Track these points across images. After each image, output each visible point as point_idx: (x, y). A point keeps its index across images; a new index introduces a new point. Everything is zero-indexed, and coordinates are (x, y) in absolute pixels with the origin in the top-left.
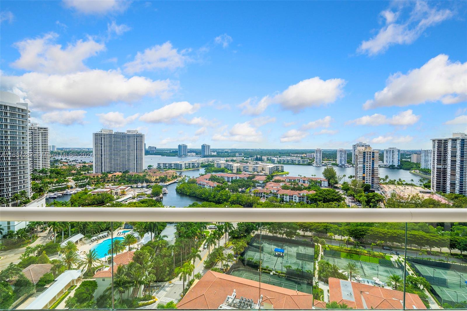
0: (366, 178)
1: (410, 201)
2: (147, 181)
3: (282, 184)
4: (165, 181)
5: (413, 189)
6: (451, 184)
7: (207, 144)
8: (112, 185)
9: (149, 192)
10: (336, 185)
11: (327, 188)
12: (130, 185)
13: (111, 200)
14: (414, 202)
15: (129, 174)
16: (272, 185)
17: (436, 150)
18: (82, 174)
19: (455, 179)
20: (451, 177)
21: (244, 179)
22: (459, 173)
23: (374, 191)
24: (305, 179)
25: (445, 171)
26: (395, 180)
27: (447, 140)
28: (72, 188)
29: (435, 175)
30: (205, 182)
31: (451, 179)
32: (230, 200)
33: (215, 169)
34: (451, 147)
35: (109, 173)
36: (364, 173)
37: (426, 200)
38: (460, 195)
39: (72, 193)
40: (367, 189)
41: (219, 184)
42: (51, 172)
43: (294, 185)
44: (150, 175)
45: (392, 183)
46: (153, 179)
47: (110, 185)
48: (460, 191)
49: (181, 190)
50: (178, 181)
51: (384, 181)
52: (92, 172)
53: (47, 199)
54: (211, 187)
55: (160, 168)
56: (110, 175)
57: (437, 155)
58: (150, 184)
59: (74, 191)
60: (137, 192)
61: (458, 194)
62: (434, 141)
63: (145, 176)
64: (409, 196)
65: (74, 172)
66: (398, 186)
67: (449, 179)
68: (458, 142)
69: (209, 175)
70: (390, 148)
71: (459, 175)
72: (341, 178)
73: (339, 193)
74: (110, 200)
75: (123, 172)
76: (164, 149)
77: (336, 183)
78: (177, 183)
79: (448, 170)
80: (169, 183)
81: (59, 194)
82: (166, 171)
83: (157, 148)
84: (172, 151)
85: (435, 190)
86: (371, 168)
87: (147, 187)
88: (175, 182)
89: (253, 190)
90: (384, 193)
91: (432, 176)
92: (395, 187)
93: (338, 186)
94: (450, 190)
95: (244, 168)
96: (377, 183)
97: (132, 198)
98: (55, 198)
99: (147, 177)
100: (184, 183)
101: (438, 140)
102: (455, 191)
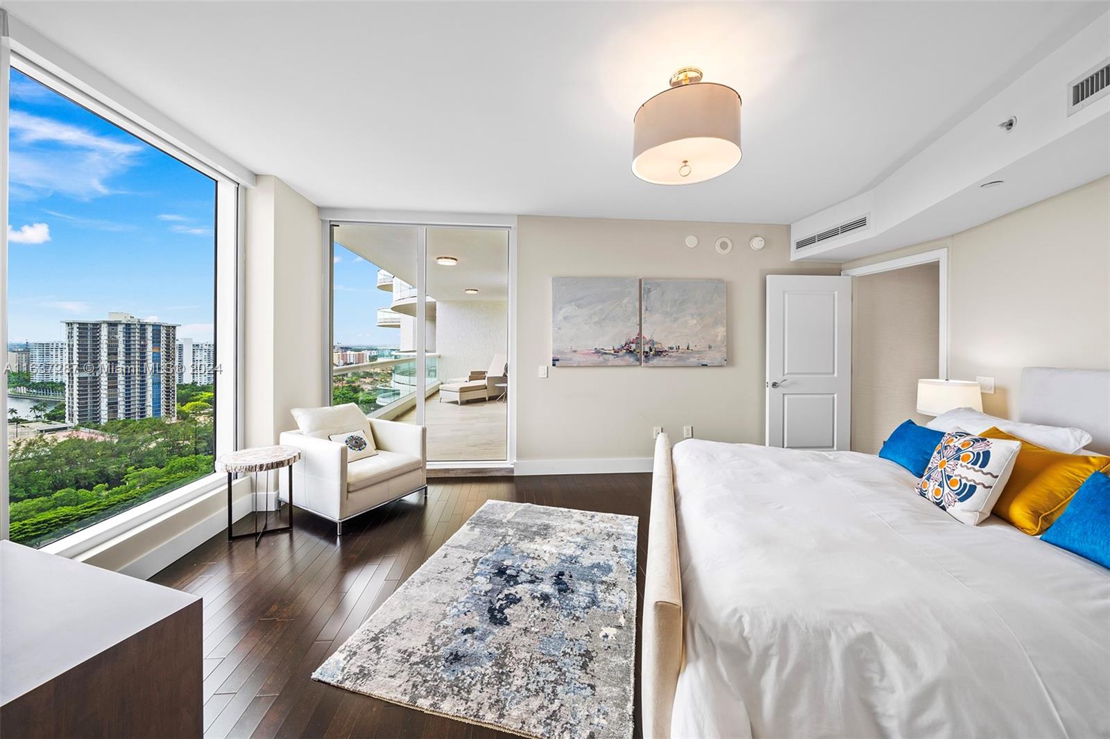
5: (22, 429)
6: (109, 404)
14: (31, 455)
17: (75, 342)
19: (116, 395)
20: (108, 392)
22: (122, 383)
25: (96, 382)
27: (98, 324)
29: (75, 393)
31: (109, 395)
34: (106, 338)
37: (62, 443)
38: (128, 421)
48: (126, 414)
57: (78, 353)
61: (123, 420)
62: (70, 324)
64: (18, 445)
67: (105, 396)
68: (120, 328)
71: (124, 387)
79: (102, 379)
85: (77, 422)
91: (67, 395)
94: (109, 416)
101: (79, 324)
102: (117, 416)
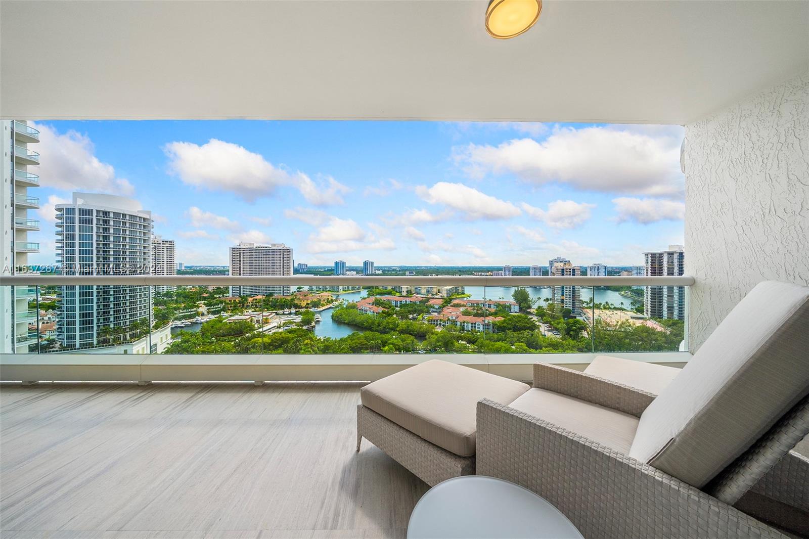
0: (565, 301)
1: (619, 328)
2: (296, 306)
3: (462, 309)
4: (318, 305)
5: (622, 314)
6: (668, 307)
7: (371, 261)
8: (253, 312)
9: (299, 319)
10: (529, 310)
11: (518, 314)
12: (275, 311)
13: (252, 329)
14: (623, 330)
15: (273, 297)
16: (449, 310)
17: (649, 266)
18: (216, 298)
19: (673, 302)
20: (668, 299)
21: (415, 303)
22: (677, 294)
23: (575, 317)
24: (491, 303)
25: (661, 292)
26: (601, 304)
27: (662, 254)
28: (203, 314)
29: (649, 297)
30: (367, 307)
31: (668, 301)
32: (398, 329)
33: (380, 291)
34: (667, 263)
35: (250, 296)
36: (563, 295)
37: (638, 327)
38: (679, 321)
39: (203, 321)
40: (567, 314)
41: (385, 309)
42: (178, 295)
43: (477, 310)
44: (299, 299)
45: (598, 307)
46: (304, 304)
47: (250, 311)
48: (679, 316)
49: (338, 317)
50: (334, 306)
51: (587, 304)
52: (228, 295)
53: (172, 329)
54: (375, 314)
55: (312, 290)
56: (250, 299)
58: (299, 309)
59: (205, 319)
60: (283, 319)
61: (676, 320)
62: (646, 255)
63: (293, 300)
64: (618, 322)
65: (206, 295)
66: (604, 311)
67: (666, 301)
68: (676, 256)
69: (372, 299)
70: (595, 265)
71: (677, 297)
72: (535, 302)
73: (532, 320)
74: (250, 330)
75: (267, 296)
76: (317, 267)
77: (530, 307)
78: (333, 308)
79: (664, 290)
80: (324, 308)
81: (188, 322)
82: (319, 294)
83: (308, 265)
84: (326, 269)
85: (650, 316)
86: (571, 289)
87: (296, 314)
88: (330, 308)
89: (426, 316)
90: (587, 319)
91: (645, 298)
92: (601, 312)
93: (532, 311)
94: (668, 315)
95: (416, 290)
96: (578, 307)
97: (278, 327)
98: (182, 327)
99: (296, 302)
100: (342, 308)
101: (652, 254)
102: (673, 316)
